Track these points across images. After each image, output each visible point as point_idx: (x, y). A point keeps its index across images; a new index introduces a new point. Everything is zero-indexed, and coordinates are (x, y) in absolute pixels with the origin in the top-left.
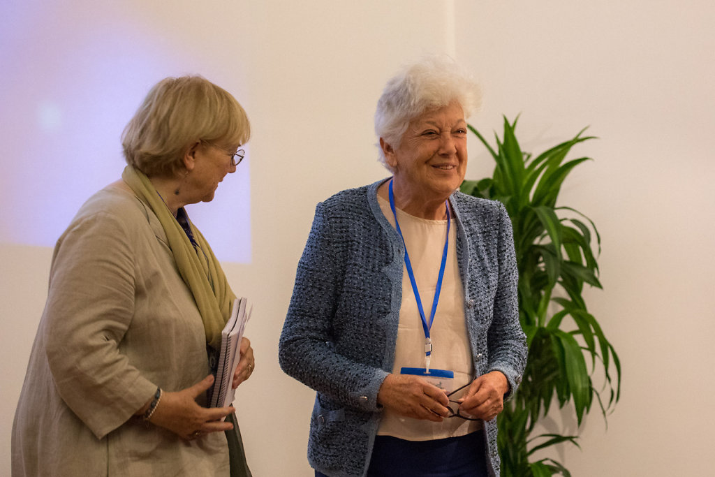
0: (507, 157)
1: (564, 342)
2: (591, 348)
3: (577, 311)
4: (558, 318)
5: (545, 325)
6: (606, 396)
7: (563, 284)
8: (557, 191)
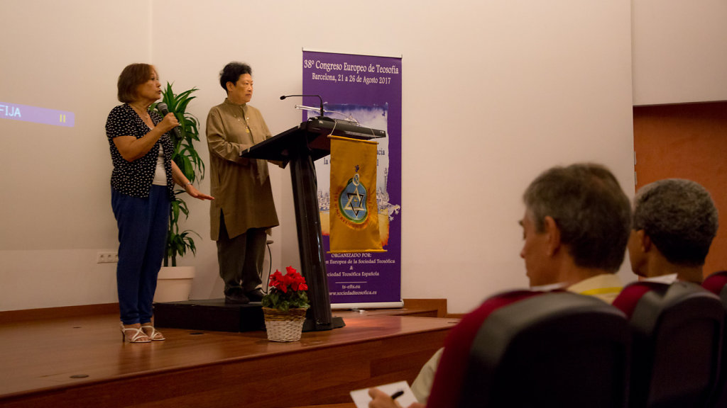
0: (168, 96)
1: (184, 159)
2: (195, 161)
3: (191, 149)
4: (184, 151)
5: (179, 153)
6: (199, 178)
7: (186, 139)
8: (185, 107)
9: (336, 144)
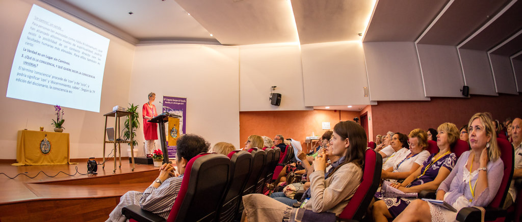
9: (170, 119)
